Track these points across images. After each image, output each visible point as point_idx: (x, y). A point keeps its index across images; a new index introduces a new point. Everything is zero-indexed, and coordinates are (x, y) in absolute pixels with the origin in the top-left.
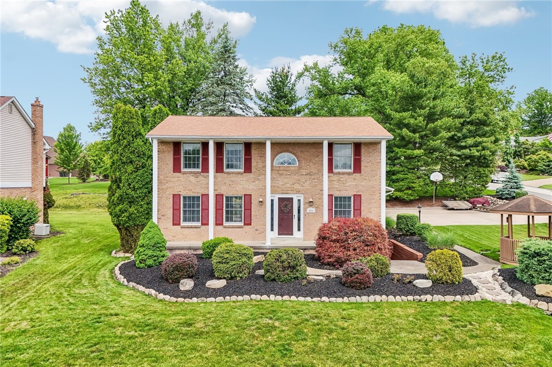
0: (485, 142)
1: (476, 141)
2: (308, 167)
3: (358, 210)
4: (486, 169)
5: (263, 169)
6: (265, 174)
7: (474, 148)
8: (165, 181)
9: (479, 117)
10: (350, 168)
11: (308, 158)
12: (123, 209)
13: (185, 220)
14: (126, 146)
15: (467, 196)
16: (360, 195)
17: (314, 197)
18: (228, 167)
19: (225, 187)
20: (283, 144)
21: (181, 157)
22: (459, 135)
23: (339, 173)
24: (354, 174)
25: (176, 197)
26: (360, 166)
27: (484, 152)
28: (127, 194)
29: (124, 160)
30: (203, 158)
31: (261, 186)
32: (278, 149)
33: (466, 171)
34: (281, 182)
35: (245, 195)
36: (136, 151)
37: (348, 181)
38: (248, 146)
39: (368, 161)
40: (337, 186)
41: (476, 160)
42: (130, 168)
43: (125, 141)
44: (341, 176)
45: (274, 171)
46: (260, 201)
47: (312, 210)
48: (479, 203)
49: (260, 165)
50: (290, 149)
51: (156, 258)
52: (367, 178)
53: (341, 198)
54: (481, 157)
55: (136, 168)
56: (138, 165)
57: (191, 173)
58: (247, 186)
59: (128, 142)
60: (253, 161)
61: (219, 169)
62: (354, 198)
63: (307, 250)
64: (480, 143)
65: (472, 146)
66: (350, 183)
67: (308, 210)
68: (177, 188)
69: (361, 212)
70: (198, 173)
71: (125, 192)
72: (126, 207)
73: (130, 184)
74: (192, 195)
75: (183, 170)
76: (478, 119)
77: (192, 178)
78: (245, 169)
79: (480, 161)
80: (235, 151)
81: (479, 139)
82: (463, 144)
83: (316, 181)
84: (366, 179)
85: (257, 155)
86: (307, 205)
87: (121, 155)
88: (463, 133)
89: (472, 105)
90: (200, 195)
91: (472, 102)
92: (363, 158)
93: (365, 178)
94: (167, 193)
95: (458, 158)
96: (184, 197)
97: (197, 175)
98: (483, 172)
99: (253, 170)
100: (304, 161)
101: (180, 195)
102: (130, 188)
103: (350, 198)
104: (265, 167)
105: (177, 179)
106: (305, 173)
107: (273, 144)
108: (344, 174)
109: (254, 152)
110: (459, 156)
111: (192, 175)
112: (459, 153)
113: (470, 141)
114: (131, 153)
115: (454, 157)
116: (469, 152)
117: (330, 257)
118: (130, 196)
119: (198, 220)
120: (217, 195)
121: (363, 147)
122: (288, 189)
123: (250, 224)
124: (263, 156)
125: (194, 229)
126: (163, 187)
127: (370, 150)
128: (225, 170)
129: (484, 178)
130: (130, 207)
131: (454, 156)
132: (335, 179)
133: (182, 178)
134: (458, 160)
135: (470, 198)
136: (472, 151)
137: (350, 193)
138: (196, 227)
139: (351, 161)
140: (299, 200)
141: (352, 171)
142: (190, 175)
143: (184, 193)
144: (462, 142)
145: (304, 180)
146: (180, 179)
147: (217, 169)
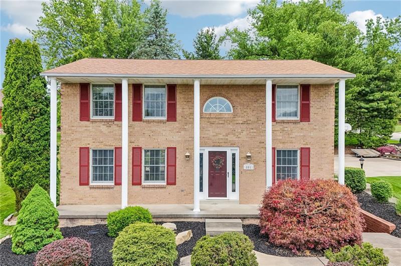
0: (391, 96)
1: (383, 95)
2: (245, 114)
3: (306, 166)
4: (391, 120)
5: (191, 117)
6: (193, 123)
7: (381, 101)
8: (70, 132)
9: (386, 73)
10: (296, 115)
11: (245, 103)
12: (15, 166)
13: (95, 179)
14: (19, 88)
15: (374, 145)
16: (309, 148)
17: (252, 151)
18: (148, 114)
19: (143, 139)
20: (215, 86)
21: (90, 102)
22: (367, 89)
23: (283, 122)
24: (302, 123)
25: (84, 151)
26: (309, 113)
27: (390, 104)
28: (20, 148)
29: (17, 104)
30: (116, 103)
31: (188, 137)
32: (208, 92)
33: (373, 122)
34: (211, 132)
35: (168, 148)
36: (33, 93)
37: (294, 131)
38: (172, 89)
39: (318, 107)
40: (281, 138)
41: (383, 112)
42: (24, 115)
43: (19, 82)
44: (285, 125)
45: (203, 119)
46: (186, 156)
47: (251, 166)
48: (387, 151)
49: (187, 111)
50: (224, 93)
51: (38, 240)
52: (317, 127)
53: (284, 151)
54: (387, 109)
55: (33, 115)
56: (34, 111)
57: (102, 121)
58: (171, 137)
59: (22, 82)
60: (178, 106)
61: (136, 116)
62: (301, 152)
63: (246, 220)
64: (387, 97)
65: (379, 100)
66: (296, 134)
67: (246, 166)
68: (84, 140)
69: (309, 169)
70: (110, 121)
71: (18, 145)
72: (19, 164)
73: (23, 136)
74: (103, 148)
75: (92, 117)
76: (385, 75)
77: (103, 128)
78: (168, 117)
79: (386, 113)
80: (156, 95)
81: (386, 93)
82: (371, 98)
83: (255, 131)
84: (315, 129)
85: (182, 100)
86: (244, 161)
87: (13, 99)
88: (370, 88)
89: (379, 63)
90: (113, 148)
91: (378, 60)
92: (312, 103)
93: (315, 127)
94: (72, 146)
95: (366, 111)
96: (95, 151)
97: (110, 123)
98: (389, 123)
99: (178, 117)
100: (239, 107)
101: (88, 148)
102: (24, 140)
103: (296, 151)
104: (192, 114)
105: (86, 128)
106: (241, 122)
107: (202, 86)
108: (288, 122)
109: (179, 96)
110: (367, 109)
111: (103, 123)
112: (367, 106)
113: (378, 95)
114: (26, 96)
115: (363, 110)
116: (377, 105)
117: (284, 237)
118: (24, 150)
119: (111, 179)
120: (134, 148)
121: (311, 89)
122: (221, 141)
123: (175, 184)
124: (191, 101)
125: (106, 190)
126: (67, 139)
127: (321, 94)
128: (144, 118)
129: (390, 128)
130: (25, 163)
131: (363, 108)
132: (278, 129)
133: (91, 128)
134: (366, 112)
135: (376, 146)
136: (380, 104)
137: (297, 146)
138: (108, 188)
139: (297, 108)
140: (234, 155)
141: (299, 119)
142: (101, 124)
143: (93, 146)
144: (370, 96)
145: (240, 131)
146: (88, 128)
147: (133, 117)
